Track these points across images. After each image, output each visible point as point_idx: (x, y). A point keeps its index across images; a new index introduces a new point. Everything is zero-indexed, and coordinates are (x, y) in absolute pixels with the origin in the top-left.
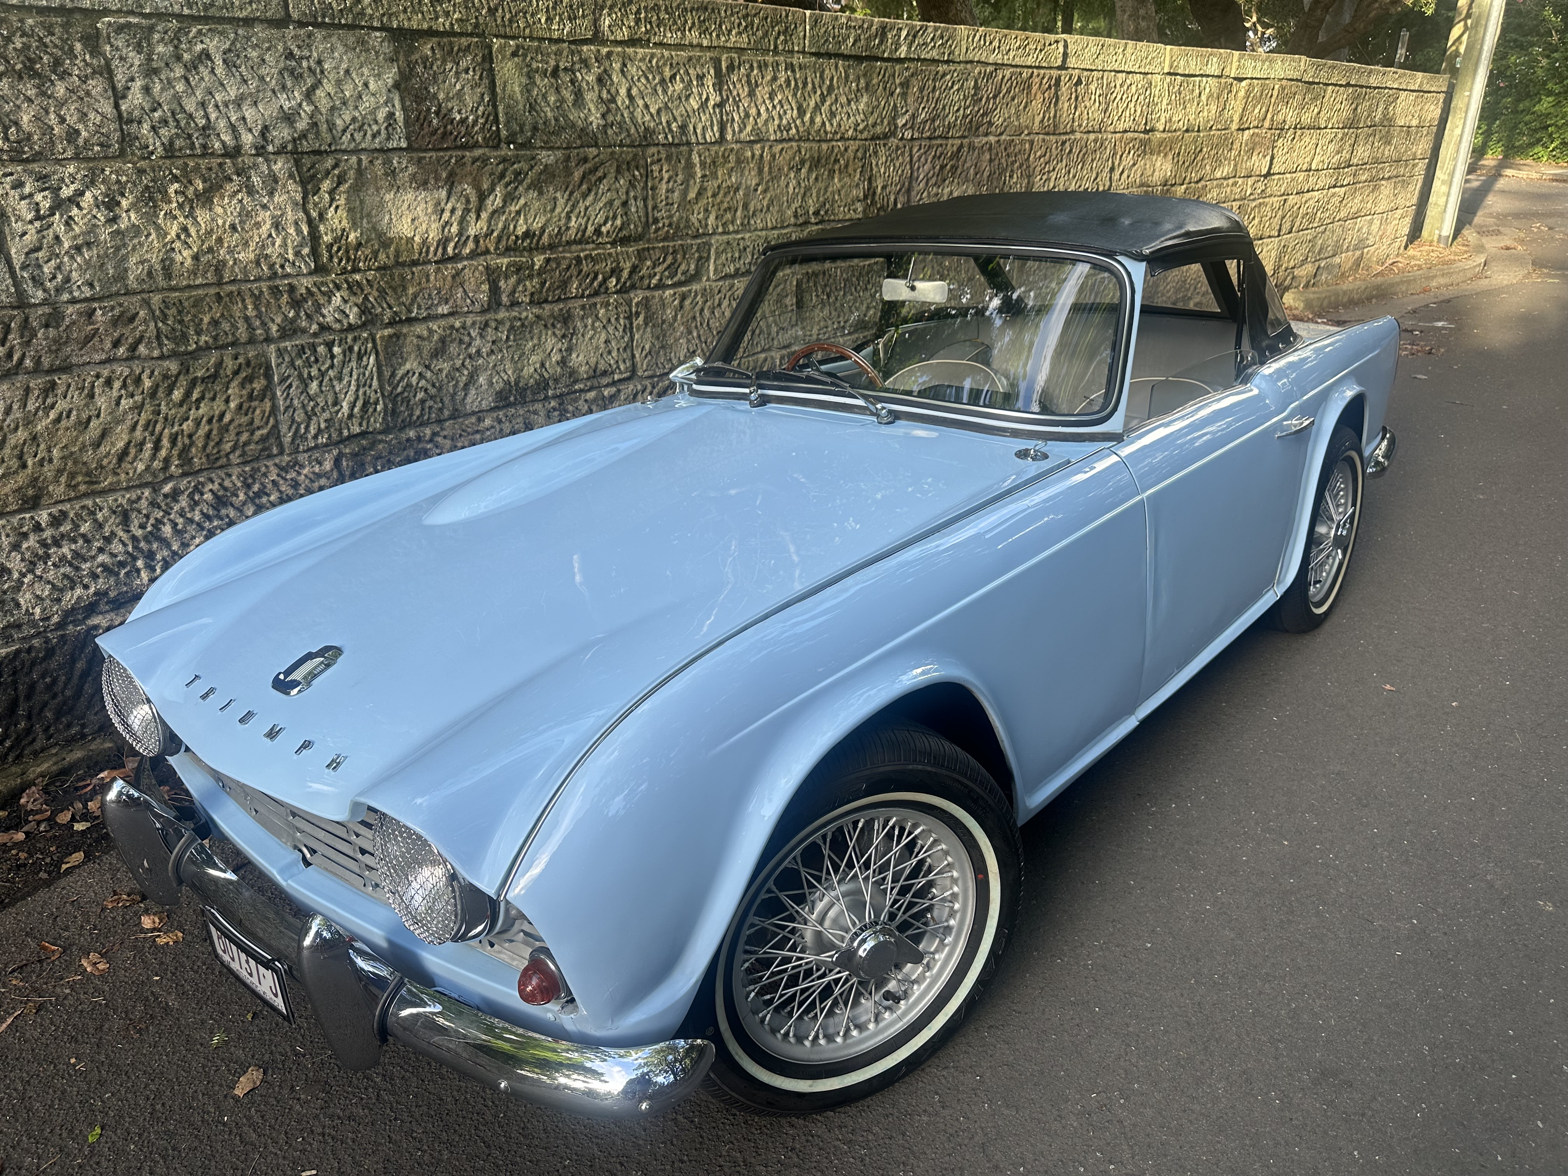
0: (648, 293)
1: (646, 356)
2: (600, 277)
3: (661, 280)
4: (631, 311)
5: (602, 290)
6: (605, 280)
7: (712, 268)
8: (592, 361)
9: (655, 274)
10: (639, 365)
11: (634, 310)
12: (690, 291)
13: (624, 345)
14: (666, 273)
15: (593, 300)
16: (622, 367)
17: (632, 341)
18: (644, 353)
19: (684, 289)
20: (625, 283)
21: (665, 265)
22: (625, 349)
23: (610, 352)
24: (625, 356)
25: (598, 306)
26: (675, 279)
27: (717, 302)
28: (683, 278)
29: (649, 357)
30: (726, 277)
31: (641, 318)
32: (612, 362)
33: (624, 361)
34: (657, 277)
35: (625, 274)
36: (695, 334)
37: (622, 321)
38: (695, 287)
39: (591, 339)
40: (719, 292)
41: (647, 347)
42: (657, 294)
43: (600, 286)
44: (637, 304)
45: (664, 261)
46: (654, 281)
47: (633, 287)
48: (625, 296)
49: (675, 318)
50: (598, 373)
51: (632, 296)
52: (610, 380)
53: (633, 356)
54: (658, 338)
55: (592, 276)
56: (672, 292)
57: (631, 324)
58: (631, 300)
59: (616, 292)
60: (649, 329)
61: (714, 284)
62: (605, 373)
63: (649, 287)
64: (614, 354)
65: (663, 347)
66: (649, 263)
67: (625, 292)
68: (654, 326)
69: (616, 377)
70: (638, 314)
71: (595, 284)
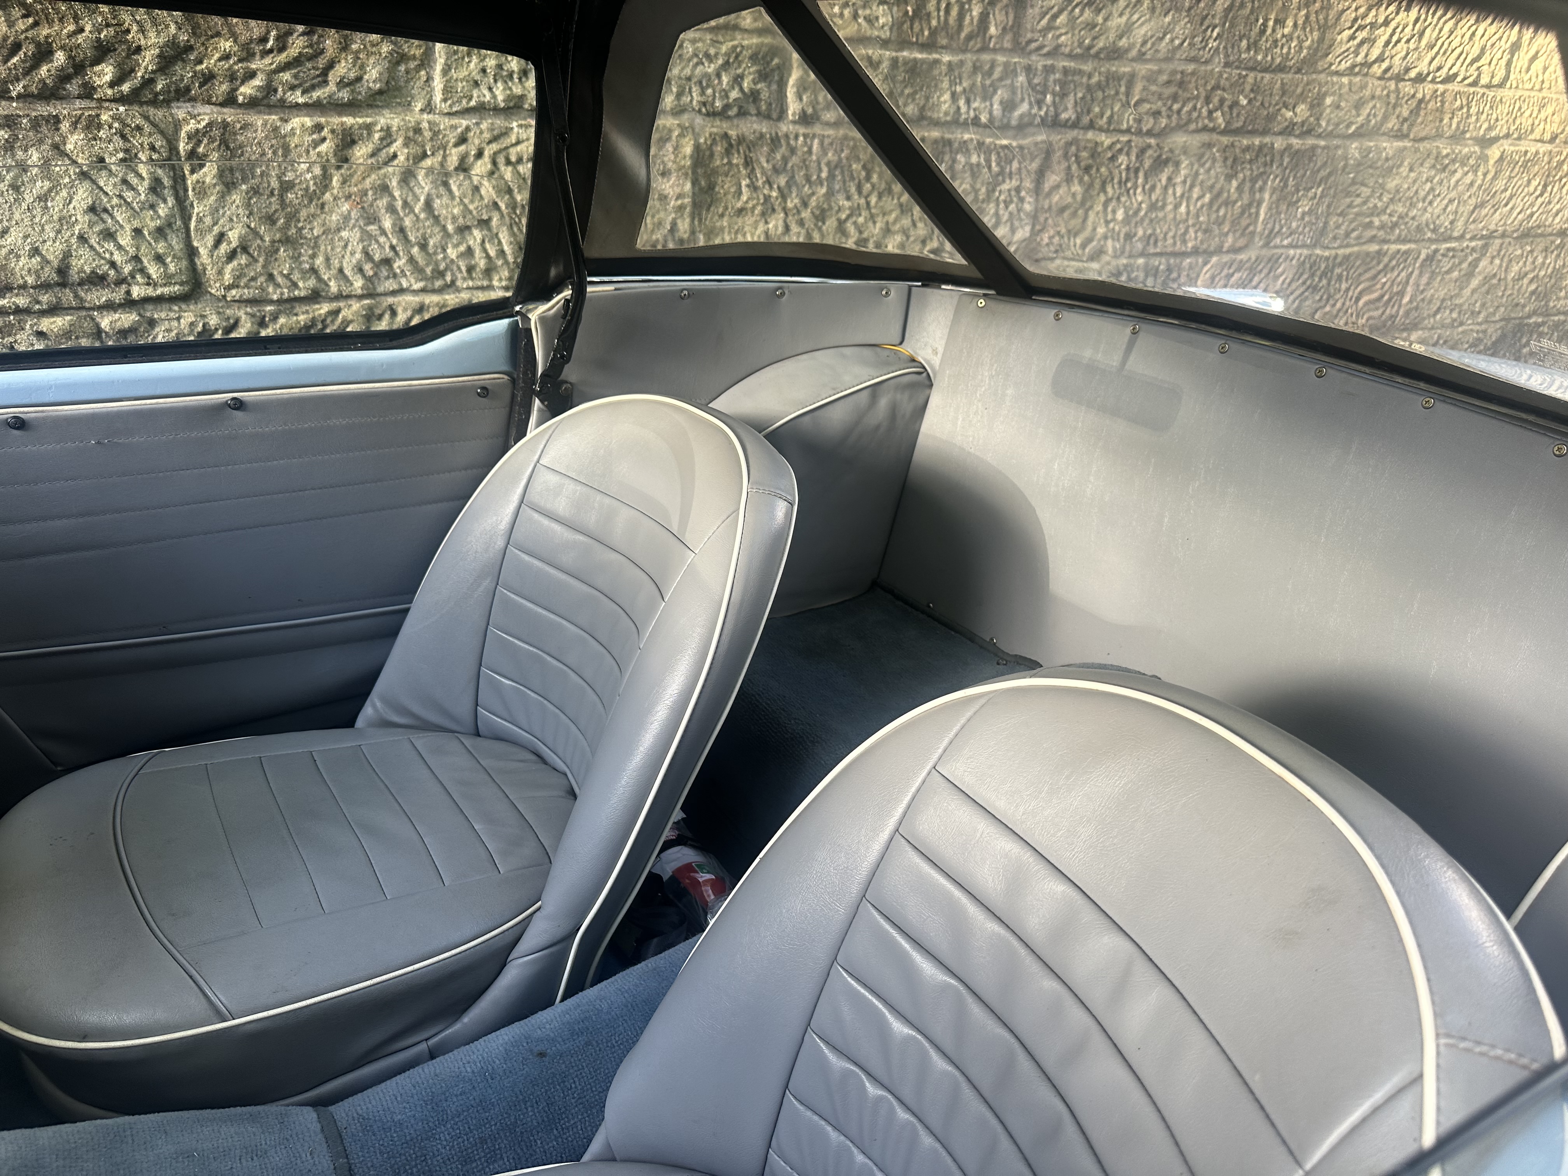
0: (229, 115)
1: (232, 256)
2: (60, 57)
3: (269, 89)
4: (173, 149)
5: (73, 87)
6: (78, 67)
7: (438, 84)
8: (53, 251)
9: (252, 75)
10: (211, 272)
11: (183, 147)
12: (369, 127)
13: (152, 225)
14: (286, 76)
15: (44, 109)
16: (153, 270)
17: (186, 219)
18: (224, 248)
19: (349, 120)
20: (148, 82)
21: (282, 57)
22: (160, 232)
23: (109, 235)
24: (161, 248)
25: (65, 126)
26: (316, 94)
27: (453, 161)
28: (344, 95)
29: (243, 259)
30: (481, 109)
31: (209, 172)
32: (118, 257)
33: (159, 259)
34: (257, 82)
35: (147, 61)
36: (387, 224)
37: (143, 169)
38: (386, 119)
39: (43, 198)
40: (462, 140)
41: (234, 236)
42: (258, 120)
43: (64, 78)
44: (195, 137)
45: (282, 47)
46: (246, 90)
47: (181, 94)
48: (158, 114)
49: (324, 182)
50: (74, 277)
51: (181, 114)
52: (118, 295)
53: (192, 253)
54: (271, 220)
55: (28, 49)
56: (308, 122)
57: (179, 181)
58: (177, 125)
59: (121, 99)
60: (236, 198)
61: (445, 123)
62: (97, 280)
63: (230, 101)
64: (125, 239)
65: (287, 241)
66: (226, 45)
67: (154, 102)
68: (255, 191)
69: (137, 292)
70: (196, 159)
71: (44, 70)
